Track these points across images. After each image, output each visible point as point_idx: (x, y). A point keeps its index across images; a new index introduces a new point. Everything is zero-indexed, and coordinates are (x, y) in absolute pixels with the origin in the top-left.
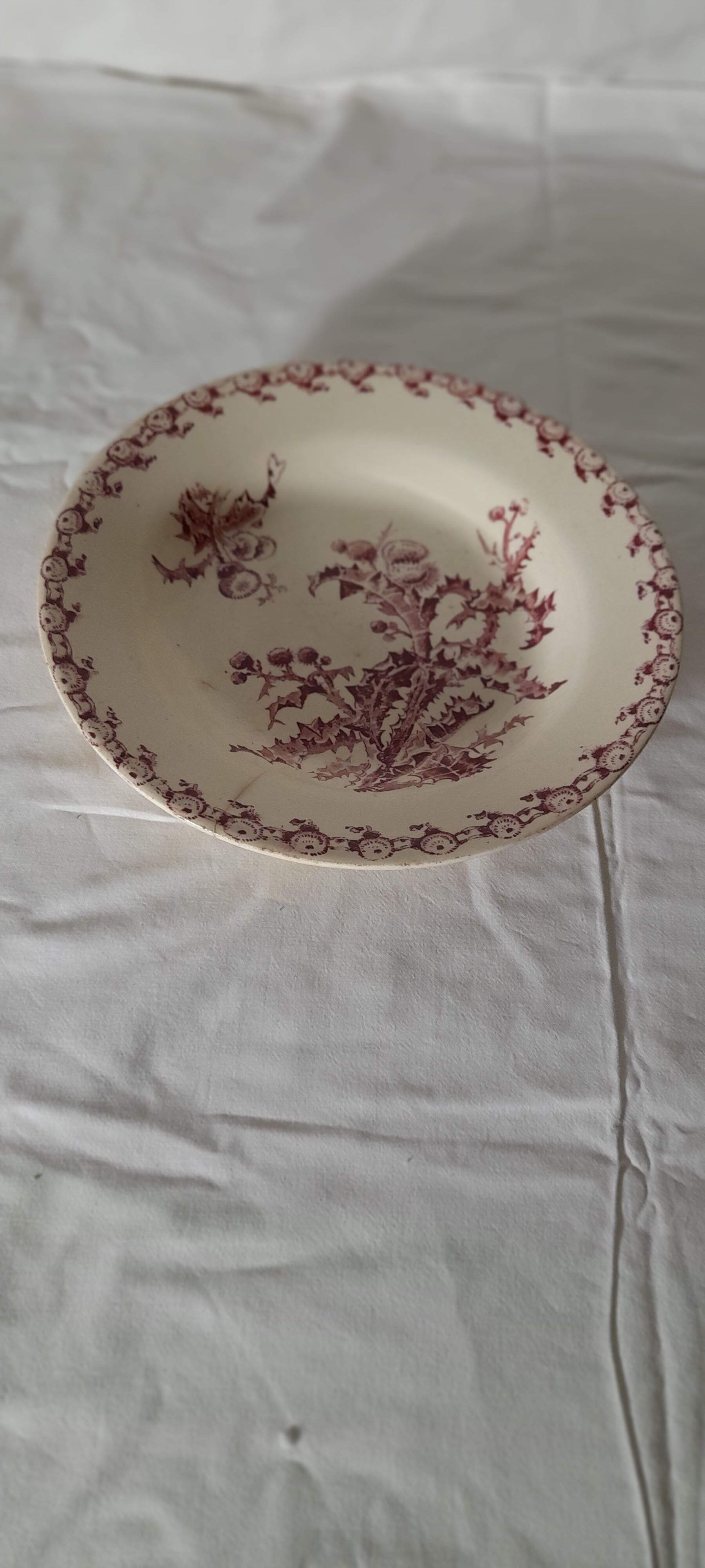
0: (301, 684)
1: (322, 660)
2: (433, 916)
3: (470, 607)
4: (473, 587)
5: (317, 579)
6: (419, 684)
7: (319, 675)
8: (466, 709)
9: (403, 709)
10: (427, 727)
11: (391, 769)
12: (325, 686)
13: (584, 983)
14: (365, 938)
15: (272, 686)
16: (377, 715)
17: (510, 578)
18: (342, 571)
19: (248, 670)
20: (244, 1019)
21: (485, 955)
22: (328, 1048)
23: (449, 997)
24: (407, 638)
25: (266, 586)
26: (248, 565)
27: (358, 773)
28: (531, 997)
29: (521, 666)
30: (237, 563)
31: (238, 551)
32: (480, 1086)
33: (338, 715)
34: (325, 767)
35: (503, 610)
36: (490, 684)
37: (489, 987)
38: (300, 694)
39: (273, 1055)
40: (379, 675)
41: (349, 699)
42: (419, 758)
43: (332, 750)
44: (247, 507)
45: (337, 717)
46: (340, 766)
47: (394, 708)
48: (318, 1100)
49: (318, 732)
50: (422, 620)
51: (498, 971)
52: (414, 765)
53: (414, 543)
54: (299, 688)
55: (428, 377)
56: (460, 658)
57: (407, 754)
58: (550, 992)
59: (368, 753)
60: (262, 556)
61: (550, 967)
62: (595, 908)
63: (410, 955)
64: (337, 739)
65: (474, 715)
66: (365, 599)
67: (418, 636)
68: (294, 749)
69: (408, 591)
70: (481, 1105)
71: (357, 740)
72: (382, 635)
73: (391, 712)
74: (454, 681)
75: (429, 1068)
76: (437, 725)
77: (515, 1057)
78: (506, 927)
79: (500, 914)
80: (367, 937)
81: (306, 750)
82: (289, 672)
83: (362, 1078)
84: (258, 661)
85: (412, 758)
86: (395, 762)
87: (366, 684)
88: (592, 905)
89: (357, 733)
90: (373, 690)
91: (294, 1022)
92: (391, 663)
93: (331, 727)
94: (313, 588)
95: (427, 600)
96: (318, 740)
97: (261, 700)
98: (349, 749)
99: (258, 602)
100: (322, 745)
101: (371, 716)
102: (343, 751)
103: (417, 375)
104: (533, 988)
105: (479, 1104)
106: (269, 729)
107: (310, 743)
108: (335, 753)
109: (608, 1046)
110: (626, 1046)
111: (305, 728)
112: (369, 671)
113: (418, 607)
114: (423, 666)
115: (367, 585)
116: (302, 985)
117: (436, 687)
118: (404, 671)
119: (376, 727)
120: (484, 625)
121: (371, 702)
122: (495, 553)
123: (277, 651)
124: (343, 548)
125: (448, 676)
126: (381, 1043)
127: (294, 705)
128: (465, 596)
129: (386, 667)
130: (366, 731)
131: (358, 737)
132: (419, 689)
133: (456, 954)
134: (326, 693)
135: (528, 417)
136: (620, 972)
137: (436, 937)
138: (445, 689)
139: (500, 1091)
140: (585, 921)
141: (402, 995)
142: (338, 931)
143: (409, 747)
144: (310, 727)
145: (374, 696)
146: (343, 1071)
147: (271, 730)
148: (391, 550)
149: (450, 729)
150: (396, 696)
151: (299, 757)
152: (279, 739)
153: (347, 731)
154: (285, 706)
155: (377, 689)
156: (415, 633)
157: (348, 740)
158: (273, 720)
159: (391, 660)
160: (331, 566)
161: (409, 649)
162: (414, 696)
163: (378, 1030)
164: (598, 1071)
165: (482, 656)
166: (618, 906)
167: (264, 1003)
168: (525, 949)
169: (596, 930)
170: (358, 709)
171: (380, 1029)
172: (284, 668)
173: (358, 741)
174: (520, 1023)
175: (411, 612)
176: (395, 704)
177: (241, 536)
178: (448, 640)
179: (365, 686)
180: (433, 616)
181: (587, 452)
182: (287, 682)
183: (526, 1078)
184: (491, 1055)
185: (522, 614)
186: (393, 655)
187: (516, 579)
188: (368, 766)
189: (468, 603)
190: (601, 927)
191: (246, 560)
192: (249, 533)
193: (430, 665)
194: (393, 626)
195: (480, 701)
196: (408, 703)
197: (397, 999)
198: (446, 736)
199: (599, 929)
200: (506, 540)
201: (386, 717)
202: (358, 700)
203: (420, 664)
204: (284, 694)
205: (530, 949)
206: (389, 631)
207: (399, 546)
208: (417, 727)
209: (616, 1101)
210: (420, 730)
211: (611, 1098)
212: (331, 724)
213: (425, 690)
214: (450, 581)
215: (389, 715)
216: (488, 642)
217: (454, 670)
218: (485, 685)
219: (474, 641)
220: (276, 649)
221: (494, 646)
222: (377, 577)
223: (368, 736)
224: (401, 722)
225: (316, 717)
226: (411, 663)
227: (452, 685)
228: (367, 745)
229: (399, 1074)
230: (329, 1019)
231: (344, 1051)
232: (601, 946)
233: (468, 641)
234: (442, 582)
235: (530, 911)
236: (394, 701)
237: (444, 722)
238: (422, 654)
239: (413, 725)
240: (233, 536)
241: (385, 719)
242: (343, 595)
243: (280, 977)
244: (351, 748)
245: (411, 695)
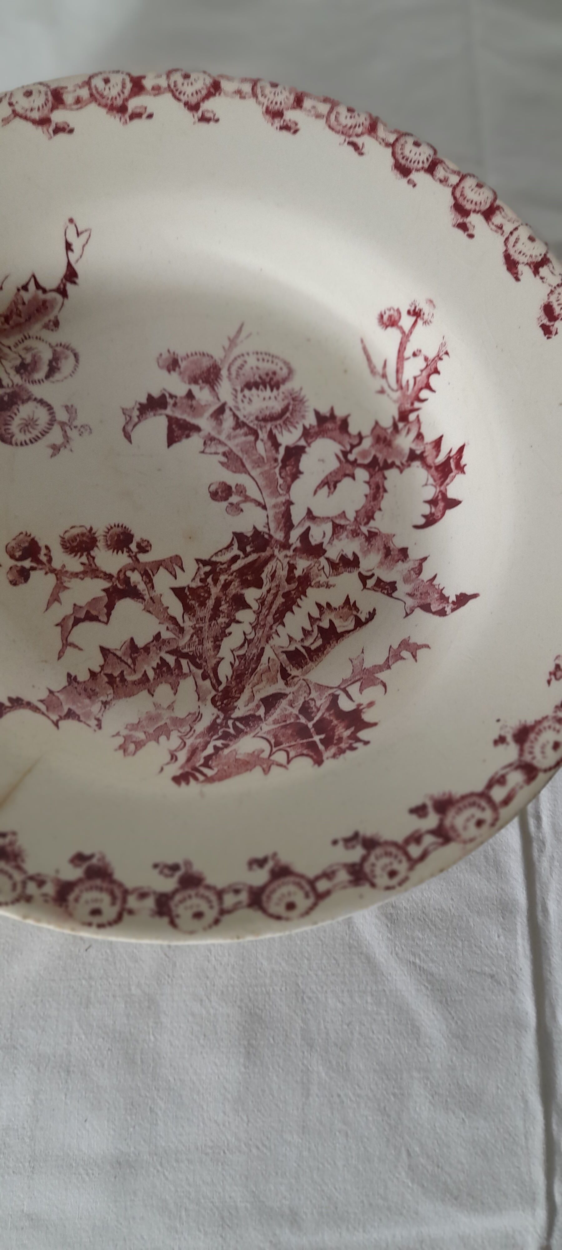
0: (107, 585)
1: (139, 546)
2: (299, 942)
3: (347, 461)
4: (353, 429)
5: (136, 413)
6: (274, 584)
7: (133, 570)
8: (337, 623)
9: (251, 624)
10: (283, 652)
11: (230, 723)
12: (141, 587)
13: (501, 1034)
14: (206, 984)
15: (66, 588)
16: (213, 633)
17: (404, 416)
18: (170, 401)
19: (32, 561)
20: (37, 1121)
21: (369, 999)
22: (155, 1158)
23: (321, 1068)
24: (259, 509)
25: (62, 424)
26: (37, 391)
27: (183, 730)
28: (431, 1060)
29: (414, 554)
30: (20, 387)
31: (23, 368)
32: (362, 1202)
33: (159, 634)
34: (136, 721)
35: (393, 465)
36: (371, 583)
37: (375, 1049)
38: (106, 600)
39: (80, 1174)
40: (218, 570)
41: (176, 608)
42: (270, 702)
43: (149, 691)
44: (35, 298)
45: (158, 637)
46: (157, 717)
47: (238, 622)
48: (142, 1237)
49: (130, 661)
50: (281, 481)
51: (386, 1023)
52: (263, 716)
53: (272, 357)
54: (104, 590)
55: (299, 102)
56: (330, 542)
57: (254, 695)
58: (455, 1051)
59: (199, 695)
60: (57, 376)
61: (456, 1013)
62: (515, 918)
63: (267, 1007)
64: (155, 673)
65: (348, 632)
66: (202, 447)
67: (275, 506)
68: (93, 691)
69: (263, 435)
70: (364, 1231)
71: (185, 674)
72: (225, 504)
73: (234, 627)
74: (322, 579)
75: (293, 1181)
76: (296, 648)
77: (409, 1155)
78: (397, 954)
79: (389, 935)
80: (208, 983)
81: (111, 691)
82: (91, 565)
83: (202, 1201)
84: (47, 548)
85: (261, 703)
86: (236, 710)
87: (200, 584)
88: (511, 912)
89: (184, 662)
90: (210, 594)
91: (108, 1121)
92: (235, 551)
93: (149, 653)
94: (129, 428)
95: (287, 448)
96: (130, 674)
97: (48, 611)
98: (172, 688)
99: (51, 451)
100: (134, 683)
101: (205, 635)
102: (163, 690)
103: (284, 97)
104: (434, 1046)
105: (361, 1230)
106: (59, 658)
107: (118, 679)
108: (153, 695)
109: (532, 1129)
110: (554, 1127)
111: (111, 655)
112: (205, 563)
113: (276, 460)
114: (280, 554)
115: (205, 423)
116: (118, 1062)
117: (297, 588)
118: (255, 561)
119: (212, 653)
120: (366, 489)
121: (205, 613)
122: (384, 376)
123: (75, 531)
124: (173, 364)
125: (315, 570)
126: (228, 1144)
127: (95, 619)
128: (340, 443)
129: (228, 556)
130: (197, 660)
131: (185, 670)
132: (272, 592)
133: (330, 1001)
134: (144, 599)
135: (440, 172)
136: (548, 1010)
137: (303, 976)
138: (309, 591)
139: (389, 1209)
140: (502, 938)
141: (256, 1070)
142: (169, 976)
143: (258, 684)
144: (119, 653)
145: (211, 603)
146: (177, 1191)
147: (62, 659)
148: (241, 367)
149: (315, 654)
150: (240, 603)
151: (100, 704)
152: (73, 674)
153: (171, 660)
154: (83, 620)
155: (215, 591)
156: (270, 502)
157: (172, 674)
158: (66, 643)
159: (236, 546)
160: (156, 394)
161: (261, 528)
162: (266, 603)
163: (224, 1125)
164: (518, 1168)
165: (362, 539)
166: (545, 910)
167: (66, 1095)
168: (422, 987)
169: (516, 951)
170: (188, 624)
171: (227, 1124)
172: (84, 559)
173: (185, 676)
174: (416, 1102)
175: (267, 468)
176: (241, 615)
177: (28, 343)
178: (316, 513)
179: (199, 588)
180: (296, 475)
181: (523, 233)
182: (88, 580)
183: (423, 1186)
184: (377, 1153)
185: (417, 471)
186: (239, 537)
187: (412, 417)
188: (198, 717)
189: (345, 454)
190: (523, 946)
191: (34, 382)
192: (38, 338)
193: (290, 553)
194: (241, 490)
195: (357, 610)
196: (258, 613)
197: (250, 1077)
198: (308, 666)
199: (520, 948)
200: (401, 358)
201: (226, 636)
202: (188, 609)
203: (276, 552)
204: (82, 602)
205: (430, 988)
206: (234, 499)
207: (252, 361)
208: (268, 653)
209: (541, 1213)
210: (273, 656)
211: (535, 1210)
212: (149, 648)
213: (281, 593)
214: (321, 419)
215: (230, 634)
216: (370, 517)
217: (323, 561)
218: (365, 585)
219: (351, 515)
220: (72, 527)
221: (380, 523)
222: (221, 410)
223: (198, 666)
224: (246, 645)
225: (127, 638)
226: (264, 550)
227: (319, 585)
228: (197, 680)
229: (253, 1192)
230: (157, 1114)
231: (177, 1161)
232: (523, 975)
233: (343, 515)
234: (311, 420)
235: (430, 929)
236: (237, 610)
237: (307, 643)
238: (279, 536)
239: (263, 649)
240: (16, 345)
241: (225, 639)
242: (172, 440)
243: (87, 1052)
244: (175, 688)
245: (262, 601)
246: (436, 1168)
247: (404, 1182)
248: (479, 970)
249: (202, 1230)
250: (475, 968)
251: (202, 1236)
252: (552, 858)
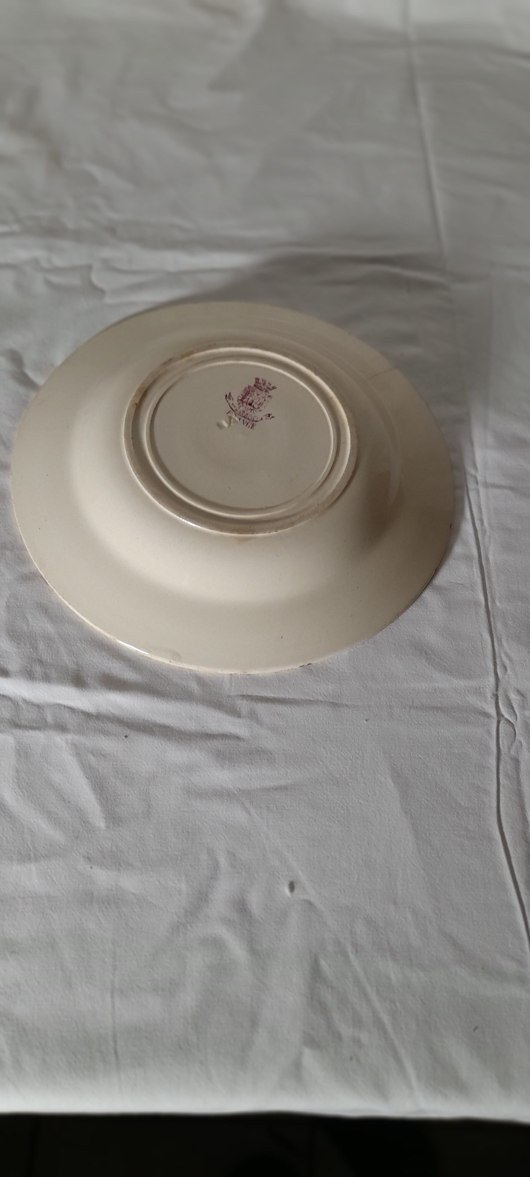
13: (468, 607)
48: (302, 684)
62: (474, 561)
70: (407, 684)
105: (405, 683)
109: (485, 646)
136: (490, 599)
139: (418, 675)
140: (466, 569)
164: (480, 662)
183: (434, 667)
190: (477, 572)
209: (492, 680)
211: (489, 678)
232: (477, 584)
246: (440, 660)
247: (425, 665)
248: (455, 582)
249: (330, 681)
250: (453, 581)
251: (330, 684)
252: (490, 537)
